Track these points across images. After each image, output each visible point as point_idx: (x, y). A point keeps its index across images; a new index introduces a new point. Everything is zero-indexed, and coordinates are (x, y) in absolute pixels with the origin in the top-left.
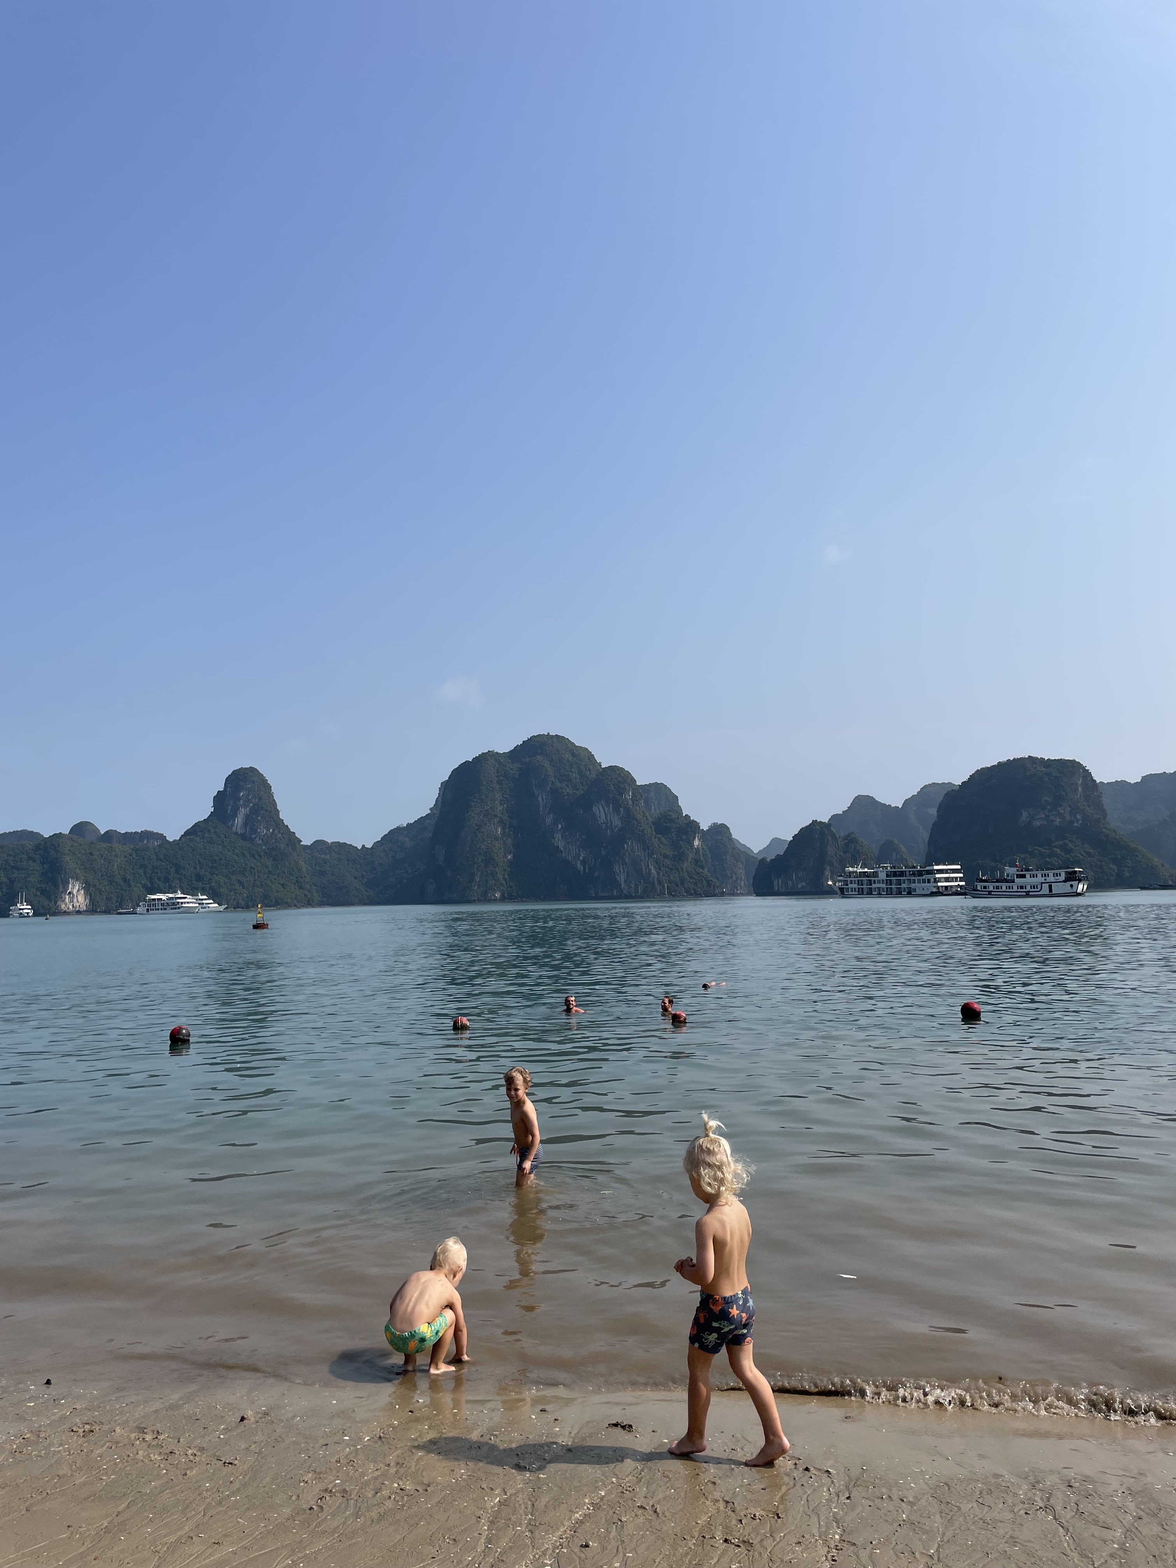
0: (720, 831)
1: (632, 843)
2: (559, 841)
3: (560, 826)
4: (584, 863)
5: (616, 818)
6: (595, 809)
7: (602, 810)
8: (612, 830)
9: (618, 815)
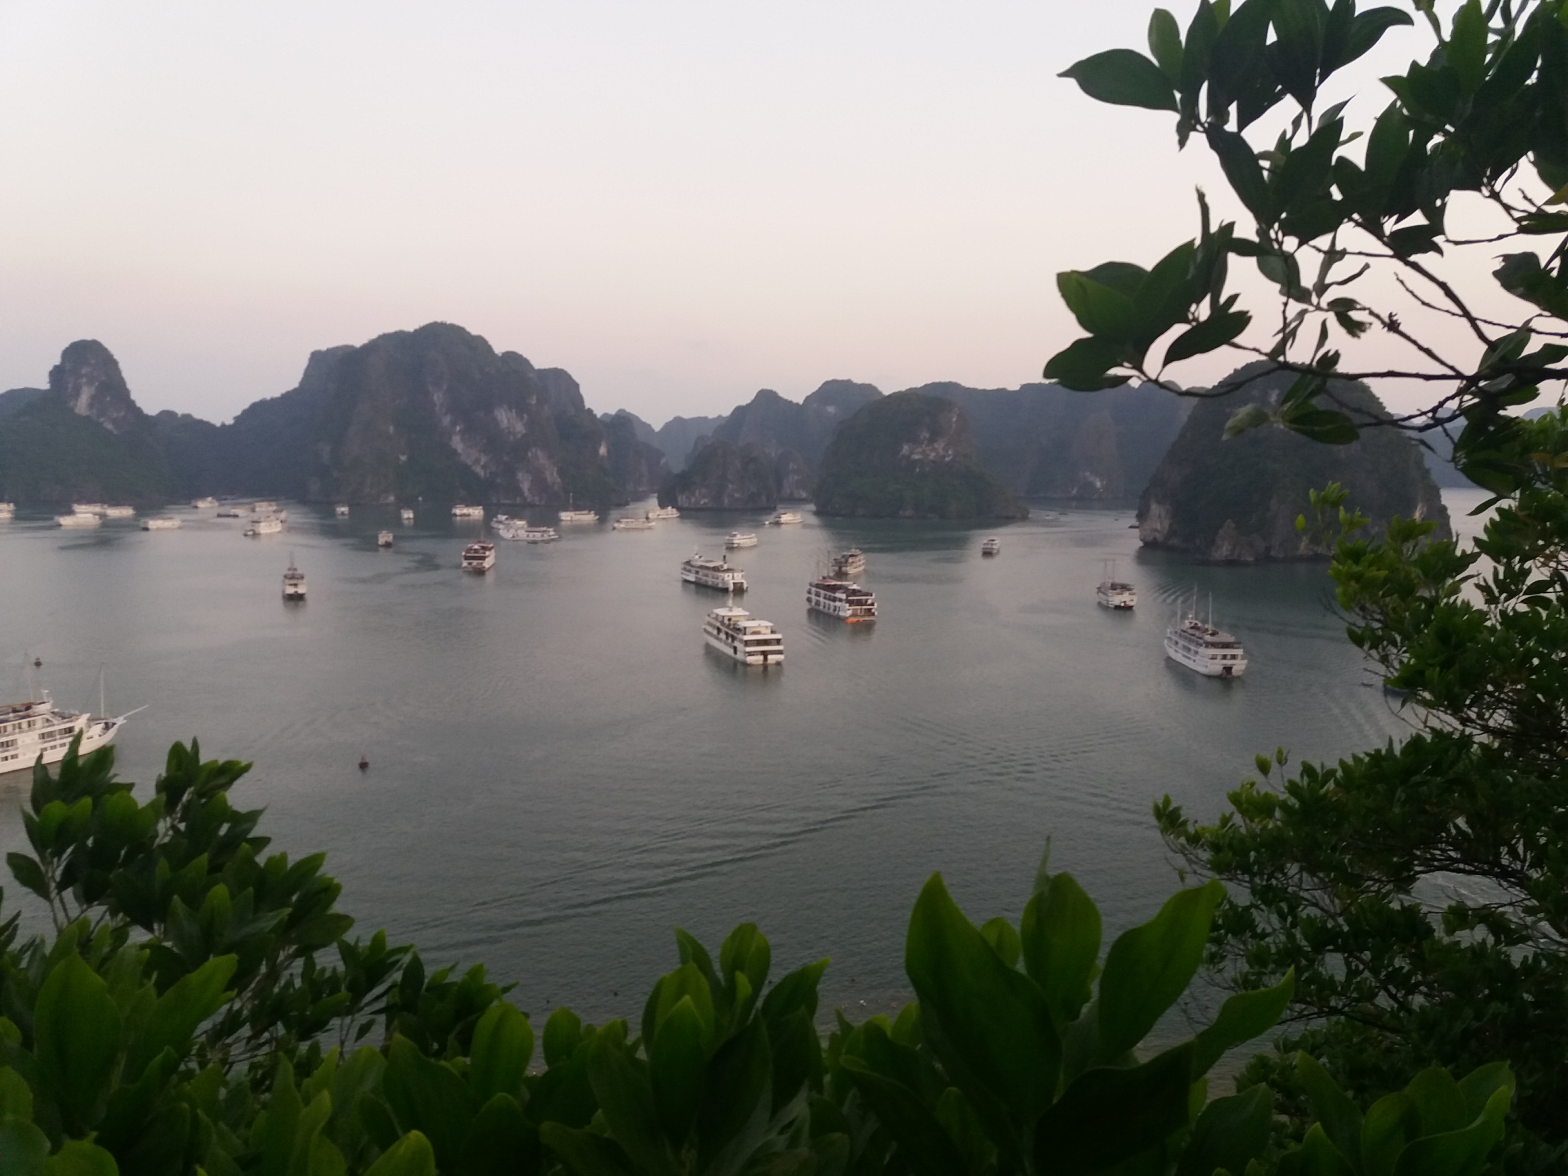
1: (536, 450)
2: (457, 443)
3: (458, 428)
4: (484, 468)
5: (519, 423)
6: (497, 412)
7: (504, 414)
8: (515, 435)
9: (522, 419)
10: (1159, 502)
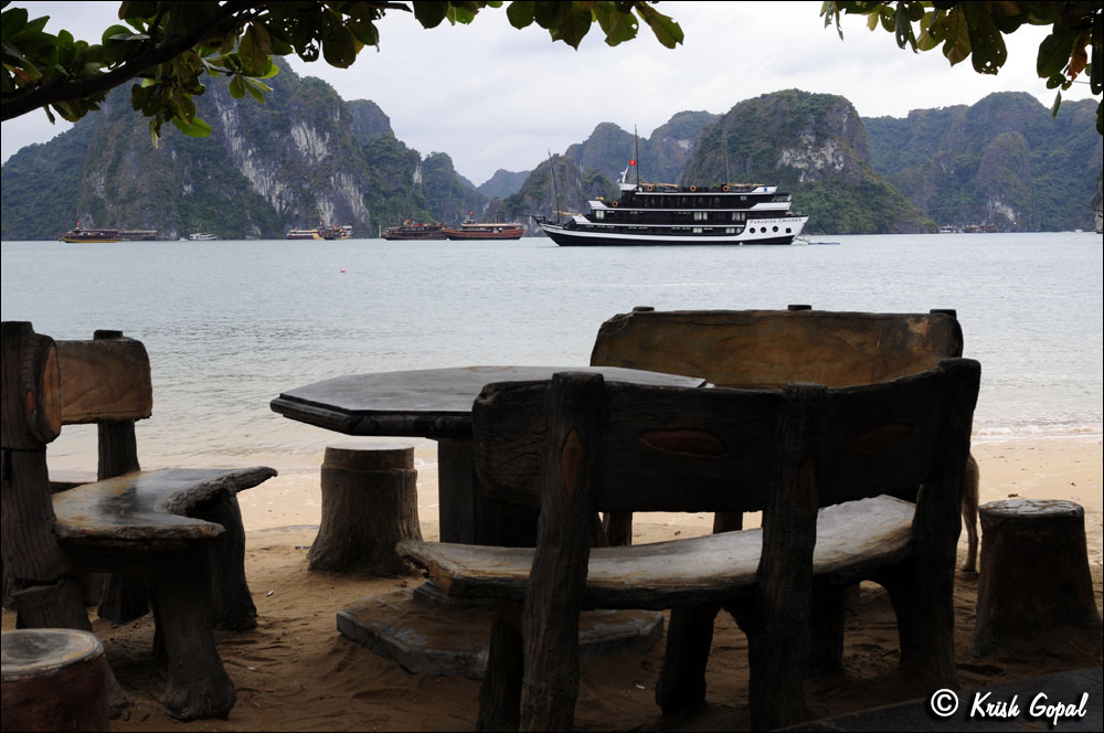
0: (440, 162)
1: (340, 175)
2: (249, 171)
3: (250, 152)
4: (280, 197)
5: (320, 144)
6: (294, 132)
7: (302, 133)
8: (315, 158)
9: (324, 139)
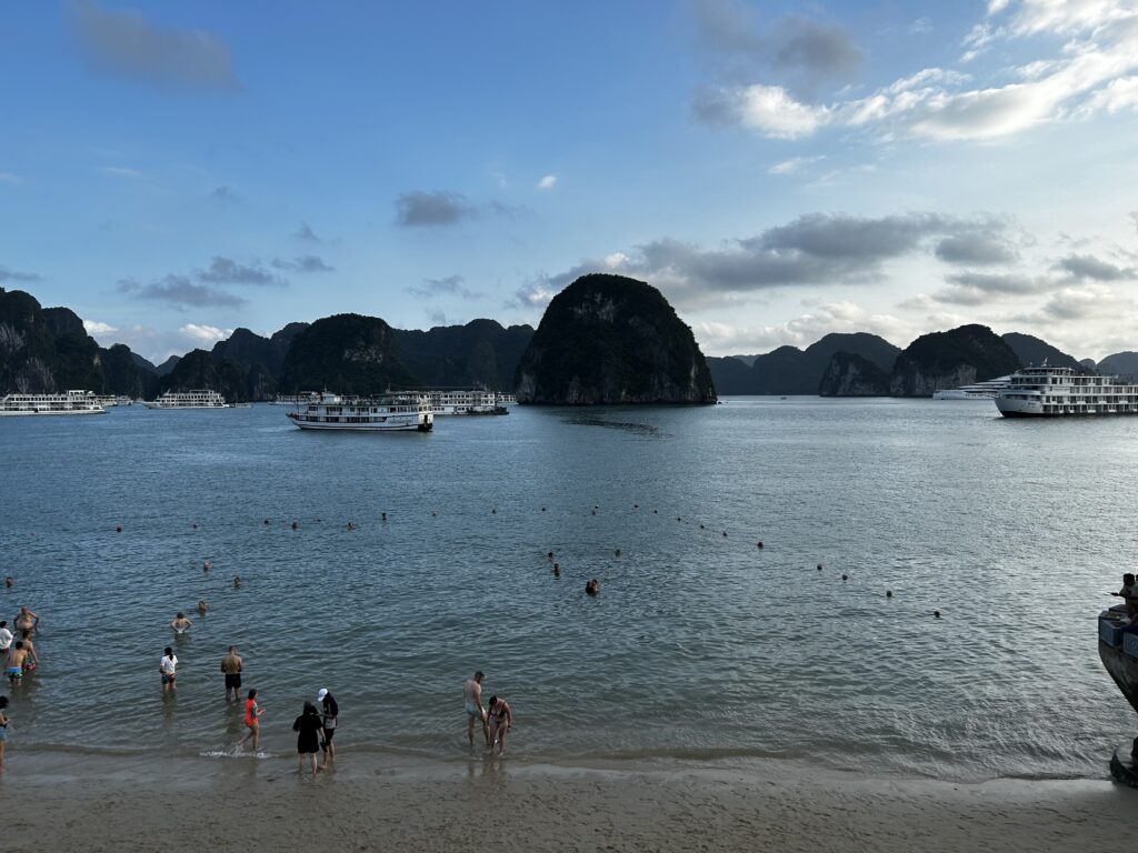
10: (527, 373)
